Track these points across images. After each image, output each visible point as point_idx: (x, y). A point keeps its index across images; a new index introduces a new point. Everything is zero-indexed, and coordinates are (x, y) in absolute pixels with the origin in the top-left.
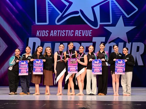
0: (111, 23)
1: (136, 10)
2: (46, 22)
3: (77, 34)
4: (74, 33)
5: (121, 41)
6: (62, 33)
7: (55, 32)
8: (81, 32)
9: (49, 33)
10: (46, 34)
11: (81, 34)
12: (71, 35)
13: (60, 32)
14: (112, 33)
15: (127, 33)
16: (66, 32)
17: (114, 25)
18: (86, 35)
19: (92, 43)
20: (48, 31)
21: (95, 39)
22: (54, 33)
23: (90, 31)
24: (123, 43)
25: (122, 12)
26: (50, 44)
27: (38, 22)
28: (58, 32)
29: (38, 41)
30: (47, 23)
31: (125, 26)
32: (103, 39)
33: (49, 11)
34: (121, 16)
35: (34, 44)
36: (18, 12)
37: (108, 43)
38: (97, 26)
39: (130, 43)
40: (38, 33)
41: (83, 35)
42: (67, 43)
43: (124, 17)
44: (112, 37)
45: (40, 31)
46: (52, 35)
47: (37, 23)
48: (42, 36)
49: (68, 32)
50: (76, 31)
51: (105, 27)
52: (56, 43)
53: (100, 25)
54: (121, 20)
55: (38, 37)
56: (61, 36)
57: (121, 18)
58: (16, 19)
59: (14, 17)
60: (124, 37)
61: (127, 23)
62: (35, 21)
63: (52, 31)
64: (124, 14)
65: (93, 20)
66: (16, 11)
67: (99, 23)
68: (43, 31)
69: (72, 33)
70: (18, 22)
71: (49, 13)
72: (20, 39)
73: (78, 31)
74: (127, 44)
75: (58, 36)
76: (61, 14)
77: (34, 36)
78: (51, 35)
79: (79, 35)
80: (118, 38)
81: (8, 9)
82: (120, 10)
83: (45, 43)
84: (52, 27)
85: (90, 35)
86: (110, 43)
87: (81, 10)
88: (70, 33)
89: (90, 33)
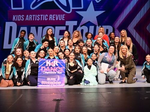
0: (82, 8)
2: (21, 7)
3: (51, 18)
4: (48, 17)
5: (92, 24)
6: (37, 17)
7: (31, 16)
8: (54, 16)
9: (25, 18)
10: (21, 18)
11: (55, 18)
12: (45, 20)
13: (35, 16)
14: (83, 17)
15: (97, 17)
16: (41, 16)
17: (85, 9)
18: (60, 19)
19: (65, 27)
20: (24, 16)
21: (67, 23)
22: (30, 18)
23: (63, 15)
26: (26, 28)
28: (33, 16)
29: (14, 25)
30: (23, 8)
31: (95, 11)
32: (75, 23)
34: (92, 1)
35: (11, 28)
37: (79, 27)
38: (69, 11)
40: (14, 18)
41: (57, 19)
42: (42, 27)
44: (84, 21)
45: (16, 16)
46: (28, 19)
47: (13, 8)
48: (18, 20)
49: (43, 16)
50: (50, 15)
51: (77, 12)
52: (31, 27)
53: (72, 10)
54: (91, 4)
55: (14, 21)
56: (36, 20)
60: (94, 21)
61: (97, 8)
62: (11, 6)
63: (27, 16)
65: (65, 4)
67: (71, 8)
68: (19, 16)
69: (47, 17)
73: (52, 15)
74: (97, 27)
75: (33, 20)
77: (11, 20)
78: (26, 19)
79: (53, 20)
80: (89, 22)
83: (21, 27)
84: (27, 12)
85: (63, 19)
86: (81, 26)
88: (44, 17)
89: (63, 17)
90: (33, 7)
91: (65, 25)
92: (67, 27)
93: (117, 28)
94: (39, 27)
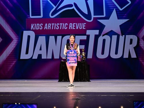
0: (104, 16)
1: (129, 3)
2: (40, 15)
3: (71, 27)
4: (68, 26)
5: (115, 33)
6: (57, 26)
7: (50, 25)
8: (75, 25)
10: (40, 27)
11: (75, 27)
12: (65, 28)
13: (54, 25)
14: (105, 26)
15: (120, 26)
16: (60, 25)
17: (107, 18)
18: (80, 28)
20: (42, 25)
21: (88, 32)
22: (49, 26)
23: (84, 24)
24: (116, 36)
25: (115, 5)
26: (44, 37)
27: (32, 15)
28: (52, 25)
29: (32, 34)
30: (42, 16)
31: (118, 19)
32: (97, 32)
33: (43, 4)
35: (29, 37)
36: (12, 6)
37: (101, 36)
38: (90, 20)
39: (124, 36)
40: (32, 27)
41: (77, 28)
42: (61, 36)
43: (117, 10)
44: (106, 30)
45: (35, 25)
46: (47, 28)
47: (31, 17)
48: (37, 29)
49: (62, 25)
50: (70, 24)
51: (99, 20)
52: (50, 36)
53: (94, 18)
54: (114, 12)
55: (32, 30)
56: (55, 29)
57: (114, 11)
58: (10, 12)
59: (8, 10)
60: (117, 30)
61: (120, 16)
62: (29, 15)
63: (46, 24)
64: (117, 7)
66: (10, 4)
67: (93, 16)
68: (37, 24)
69: (66, 26)
70: (13, 16)
71: (43, 6)
72: (14, 32)
73: (72, 24)
74: (121, 36)
75: (52, 29)
76: (55, 7)
77: (29, 29)
78: (45, 28)
79: (73, 28)
80: (112, 31)
81: (2, 3)
82: (113, 3)
83: (39, 37)
84: (46, 20)
85: (83, 28)
86: (103, 35)
87: (75, 4)
88: (64, 26)
89: (84, 26)
90: (52, 15)
91: (85, 35)
92: (88, 36)
93: (142, 38)
94: (58, 36)
